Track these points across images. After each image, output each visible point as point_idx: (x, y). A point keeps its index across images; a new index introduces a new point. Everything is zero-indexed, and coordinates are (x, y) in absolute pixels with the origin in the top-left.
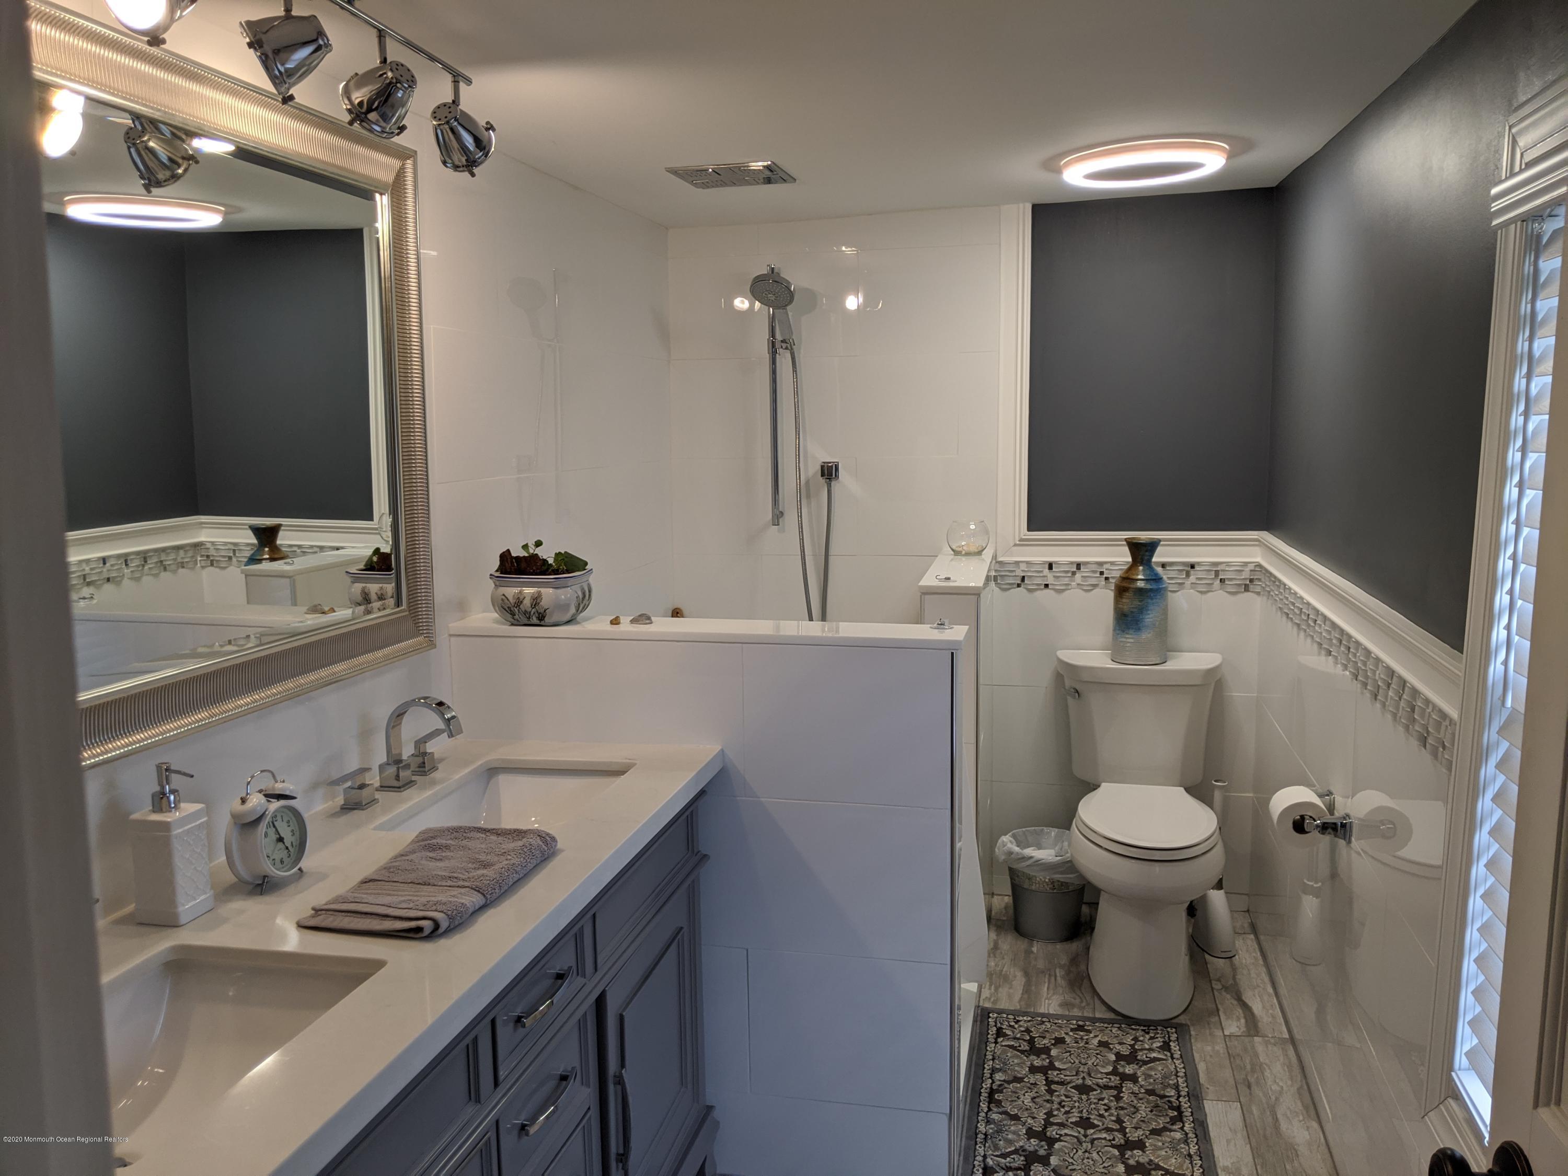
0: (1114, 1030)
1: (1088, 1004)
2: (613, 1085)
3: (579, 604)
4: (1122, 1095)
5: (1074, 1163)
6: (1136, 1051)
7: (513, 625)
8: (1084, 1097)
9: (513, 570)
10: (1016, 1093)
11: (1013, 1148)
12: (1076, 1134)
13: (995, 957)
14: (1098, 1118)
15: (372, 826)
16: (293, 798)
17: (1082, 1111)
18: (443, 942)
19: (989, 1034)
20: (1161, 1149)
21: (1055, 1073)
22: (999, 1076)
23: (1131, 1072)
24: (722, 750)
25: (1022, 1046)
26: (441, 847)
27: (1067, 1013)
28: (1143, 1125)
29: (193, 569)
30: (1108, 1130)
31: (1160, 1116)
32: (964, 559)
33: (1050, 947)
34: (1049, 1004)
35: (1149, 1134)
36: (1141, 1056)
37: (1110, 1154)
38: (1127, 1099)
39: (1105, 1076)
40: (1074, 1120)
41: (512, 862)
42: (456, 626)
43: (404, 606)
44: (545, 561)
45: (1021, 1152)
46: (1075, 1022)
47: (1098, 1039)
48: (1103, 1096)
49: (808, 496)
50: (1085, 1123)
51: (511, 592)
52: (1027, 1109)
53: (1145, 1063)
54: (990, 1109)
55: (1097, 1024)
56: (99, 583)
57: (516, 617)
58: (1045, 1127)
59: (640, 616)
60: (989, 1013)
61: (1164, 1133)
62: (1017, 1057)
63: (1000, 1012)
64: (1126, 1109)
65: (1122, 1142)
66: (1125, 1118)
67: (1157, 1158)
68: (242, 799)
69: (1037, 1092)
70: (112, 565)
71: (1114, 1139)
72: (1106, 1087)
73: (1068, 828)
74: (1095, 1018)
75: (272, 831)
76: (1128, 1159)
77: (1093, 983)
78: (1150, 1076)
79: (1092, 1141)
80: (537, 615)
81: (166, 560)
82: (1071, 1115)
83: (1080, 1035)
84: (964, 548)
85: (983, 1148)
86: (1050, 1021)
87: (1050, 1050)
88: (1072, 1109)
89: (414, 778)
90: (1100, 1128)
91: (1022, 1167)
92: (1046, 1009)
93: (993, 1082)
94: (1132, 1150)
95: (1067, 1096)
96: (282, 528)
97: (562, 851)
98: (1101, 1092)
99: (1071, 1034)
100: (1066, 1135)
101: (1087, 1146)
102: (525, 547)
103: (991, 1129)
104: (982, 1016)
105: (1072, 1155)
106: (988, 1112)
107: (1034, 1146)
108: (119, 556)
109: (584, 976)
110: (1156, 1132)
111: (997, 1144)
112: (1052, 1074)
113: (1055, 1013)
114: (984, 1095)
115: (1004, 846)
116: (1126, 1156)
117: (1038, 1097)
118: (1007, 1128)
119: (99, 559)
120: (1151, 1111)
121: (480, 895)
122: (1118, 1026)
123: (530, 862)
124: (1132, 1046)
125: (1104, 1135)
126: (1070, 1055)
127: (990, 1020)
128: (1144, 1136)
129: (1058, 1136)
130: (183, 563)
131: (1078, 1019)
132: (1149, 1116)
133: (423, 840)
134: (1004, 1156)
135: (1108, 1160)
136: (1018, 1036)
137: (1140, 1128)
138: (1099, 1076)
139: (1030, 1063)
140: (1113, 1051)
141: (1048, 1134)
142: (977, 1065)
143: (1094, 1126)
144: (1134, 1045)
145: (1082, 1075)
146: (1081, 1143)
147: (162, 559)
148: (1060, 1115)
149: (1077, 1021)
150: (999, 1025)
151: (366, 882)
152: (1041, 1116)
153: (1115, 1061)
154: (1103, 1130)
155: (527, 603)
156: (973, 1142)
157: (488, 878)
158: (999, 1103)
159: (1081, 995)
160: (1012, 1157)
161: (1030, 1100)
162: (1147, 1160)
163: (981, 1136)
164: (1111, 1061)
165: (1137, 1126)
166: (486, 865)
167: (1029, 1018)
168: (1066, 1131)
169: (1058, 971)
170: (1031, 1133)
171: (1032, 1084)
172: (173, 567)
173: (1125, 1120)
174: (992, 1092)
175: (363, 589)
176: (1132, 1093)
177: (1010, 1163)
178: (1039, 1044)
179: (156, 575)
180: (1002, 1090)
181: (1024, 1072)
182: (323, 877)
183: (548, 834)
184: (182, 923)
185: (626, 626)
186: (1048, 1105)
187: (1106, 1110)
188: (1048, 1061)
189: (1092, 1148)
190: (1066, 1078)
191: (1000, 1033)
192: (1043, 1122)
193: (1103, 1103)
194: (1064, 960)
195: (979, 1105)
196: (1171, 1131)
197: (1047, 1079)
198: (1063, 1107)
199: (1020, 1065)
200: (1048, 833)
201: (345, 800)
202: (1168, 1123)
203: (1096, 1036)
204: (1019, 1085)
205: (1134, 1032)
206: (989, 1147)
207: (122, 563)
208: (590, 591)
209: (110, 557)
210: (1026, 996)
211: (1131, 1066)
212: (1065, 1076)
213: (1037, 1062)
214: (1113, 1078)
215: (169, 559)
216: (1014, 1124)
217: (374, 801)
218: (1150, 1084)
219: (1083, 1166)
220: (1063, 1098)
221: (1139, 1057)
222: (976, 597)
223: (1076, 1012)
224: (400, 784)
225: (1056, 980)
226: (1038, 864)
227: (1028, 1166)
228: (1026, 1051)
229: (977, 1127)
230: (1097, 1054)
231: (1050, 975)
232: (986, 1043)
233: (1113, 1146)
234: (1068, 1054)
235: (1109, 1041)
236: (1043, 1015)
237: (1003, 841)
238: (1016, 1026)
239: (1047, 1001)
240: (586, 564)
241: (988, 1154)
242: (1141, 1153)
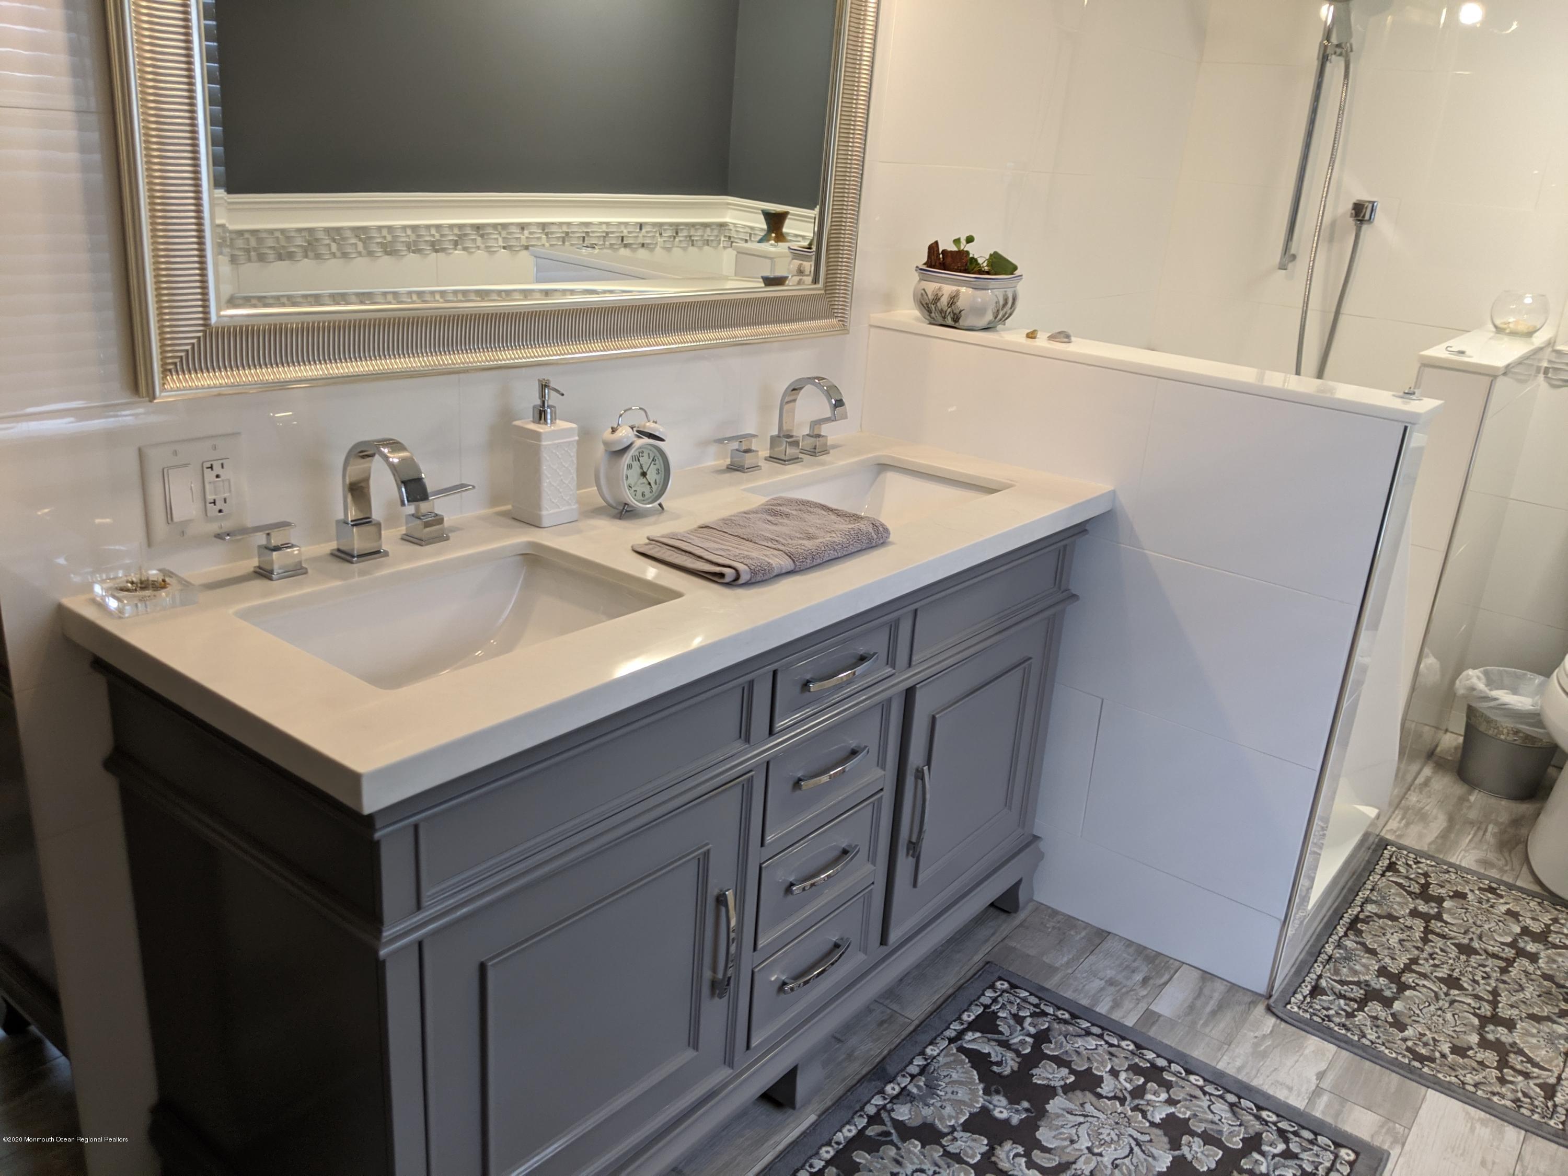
0: (1532, 904)
1: (1512, 869)
2: (913, 778)
3: (998, 311)
4: (1510, 969)
5: (1421, 1015)
6: (1550, 932)
7: (930, 324)
8: (1463, 957)
9: (937, 264)
10: (1384, 929)
11: (1356, 979)
12: (1436, 990)
13: (1421, 792)
14: (1470, 982)
15: (744, 487)
16: (662, 440)
17: (1455, 969)
18: (740, 592)
19: (1378, 864)
20: (1533, 1036)
21: (1439, 924)
22: (1370, 908)
23: (1534, 950)
24: (1114, 492)
25: (1412, 887)
26: (781, 514)
27: (1482, 871)
28: (1522, 1006)
29: (716, 248)
30: (1477, 997)
31: (1547, 1004)
32: (1506, 339)
33: (1493, 801)
34: (1464, 857)
35: (1526, 1018)
36: (1553, 938)
37: (1467, 1021)
38: (1515, 975)
39: (1499, 945)
40: (1440, 975)
41: (834, 539)
42: (878, 316)
43: (820, 285)
44: (974, 260)
45: (1363, 986)
46: (1487, 882)
47: (1508, 906)
48: (1487, 964)
49: (1331, 240)
50: (1452, 982)
51: (931, 287)
52: (1389, 948)
53: (1555, 946)
54: (1346, 935)
55: (1513, 892)
56: (634, 246)
57: (933, 315)
58: (1403, 971)
59: (1060, 333)
60: (1387, 845)
61: (1545, 1023)
62: (1401, 896)
63: (1401, 847)
64: (1509, 984)
65: (1489, 1014)
66: (1503, 992)
67: (1523, 1043)
68: (612, 428)
69: (1409, 936)
70: (647, 232)
71: (1479, 1008)
72: (1495, 956)
73: (1548, 674)
74: (1515, 885)
75: (636, 465)
76: (1488, 1032)
77: (1529, 849)
78: (1554, 961)
79: (1452, 1002)
80: (952, 315)
81: (694, 236)
82: (1438, 969)
83: (1487, 897)
84: (1511, 325)
85: (1321, 968)
86: (1457, 873)
87: (1444, 901)
88: (1442, 964)
89: (801, 456)
90: (1467, 992)
91: (1358, 999)
92: (1459, 859)
93: (1362, 911)
94: (1496, 1025)
95: (1442, 950)
96: (789, 216)
97: (892, 543)
98: (1487, 959)
99: (1477, 892)
100: (1424, 986)
101: (1444, 1005)
102: (957, 241)
103: (1339, 953)
104: (1378, 845)
105: (1421, 1007)
106: (1343, 936)
107: (1381, 985)
108: (654, 225)
109: (893, 667)
110: (1533, 1017)
111: (1339, 970)
112: (1435, 925)
113: (1467, 867)
114: (1347, 919)
115: (1468, 680)
116: (1487, 1029)
117: (1408, 940)
118: (1358, 958)
119: (637, 223)
120: (1539, 996)
121: (790, 560)
122: (1540, 901)
123: (852, 545)
124: (1548, 926)
125: (1469, 1001)
126: (1465, 913)
127: (1385, 852)
128: (1518, 1017)
129: (1413, 984)
130: (708, 240)
131: (1492, 880)
132: (1533, 1000)
133: (771, 505)
134: (1342, 983)
135: (1462, 1026)
136: (1412, 876)
137: (1517, 1008)
138: (1492, 943)
139: (1413, 906)
140: (1521, 924)
141: (1403, 979)
142: (1350, 890)
143: (1461, 988)
144: (1550, 925)
145: (1471, 935)
146: (1437, 998)
147: (692, 234)
148: (1427, 966)
149: (1490, 882)
150: (1394, 859)
151: (702, 527)
152: (1403, 960)
153: (1518, 934)
154: (1471, 995)
155: (944, 301)
156: (1313, 960)
157: (803, 548)
158: (1359, 933)
159: (1508, 859)
160: (1351, 986)
161: (1397, 941)
162: (1510, 1040)
163: (1324, 957)
164: (1513, 932)
165: (1514, 1004)
166: (810, 537)
167: (1433, 863)
168: (1426, 983)
169: (1490, 827)
170: (1383, 972)
171: (1406, 926)
172: (700, 243)
173: (1503, 995)
174: (1356, 920)
175: (801, 265)
176: (1524, 971)
177: (1345, 991)
178: (1433, 891)
179: (685, 249)
180: (1369, 921)
181: (1403, 913)
182: (677, 517)
183: (882, 525)
184: (543, 526)
185: (1042, 341)
186: (1416, 952)
187: (1483, 978)
188: (1436, 910)
189: (1449, 1007)
190: (1450, 932)
191: (1392, 867)
192: (1402, 966)
193: (1484, 970)
194: (1504, 818)
195: (1335, 928)
196: (1554, 1022)
197: (1426, 928)
198: (1434, 959)
199: (1400, 905)
200: (1530, 679)
201: (731, 462)
202: (1554, 1014)
203: (1506, 903)
204: (1390, 923)
205: (1556, 912)
206: (1329, 970)
207: (656, 232)
208: (1014, 299)
209: (646, 223)
210: (1440, 841)
211: (1536, 944)
212: (1450, 930)
213: (1423, 907)
214: (1507, 949)
215: (697, 234)
216: (1368, 958)
217: (756, 467)
218: (1552, 969)
219: (1429, 1022)
220: (1438, 950)
221: (1550, 939)
222: (1491, 379)
223: (1494, 873)
224: (787, 458)
225: (1484, 834)
226: (1504, 709)
227: (1364, 1002)
228: (1414, 893)
229: (1323, 947)
230: (1500, 921)
231: (1479, 828)
232: (1371, 872)
233: (1475, 1015)
234: (1464, 911)
235: (1521, 913)
236: (1451, 865)
237: (1468, 675)
238: (1414, 866)
239: (1463, 853)
240: (1015, 268)
241: (1324, 975)
242: (1506, 1031)
